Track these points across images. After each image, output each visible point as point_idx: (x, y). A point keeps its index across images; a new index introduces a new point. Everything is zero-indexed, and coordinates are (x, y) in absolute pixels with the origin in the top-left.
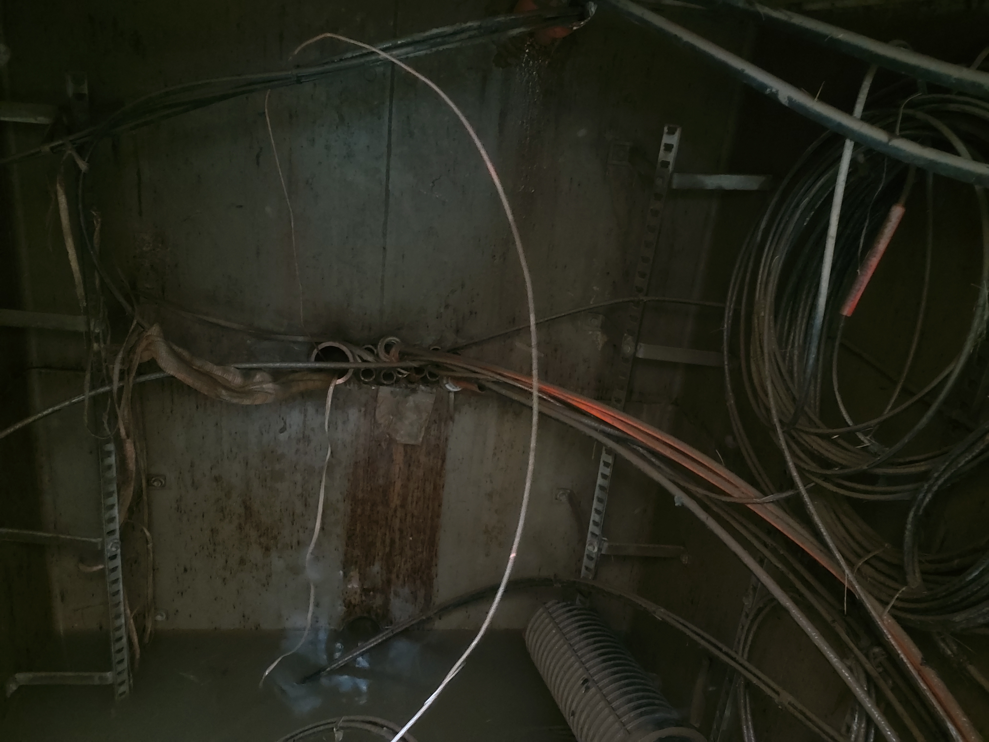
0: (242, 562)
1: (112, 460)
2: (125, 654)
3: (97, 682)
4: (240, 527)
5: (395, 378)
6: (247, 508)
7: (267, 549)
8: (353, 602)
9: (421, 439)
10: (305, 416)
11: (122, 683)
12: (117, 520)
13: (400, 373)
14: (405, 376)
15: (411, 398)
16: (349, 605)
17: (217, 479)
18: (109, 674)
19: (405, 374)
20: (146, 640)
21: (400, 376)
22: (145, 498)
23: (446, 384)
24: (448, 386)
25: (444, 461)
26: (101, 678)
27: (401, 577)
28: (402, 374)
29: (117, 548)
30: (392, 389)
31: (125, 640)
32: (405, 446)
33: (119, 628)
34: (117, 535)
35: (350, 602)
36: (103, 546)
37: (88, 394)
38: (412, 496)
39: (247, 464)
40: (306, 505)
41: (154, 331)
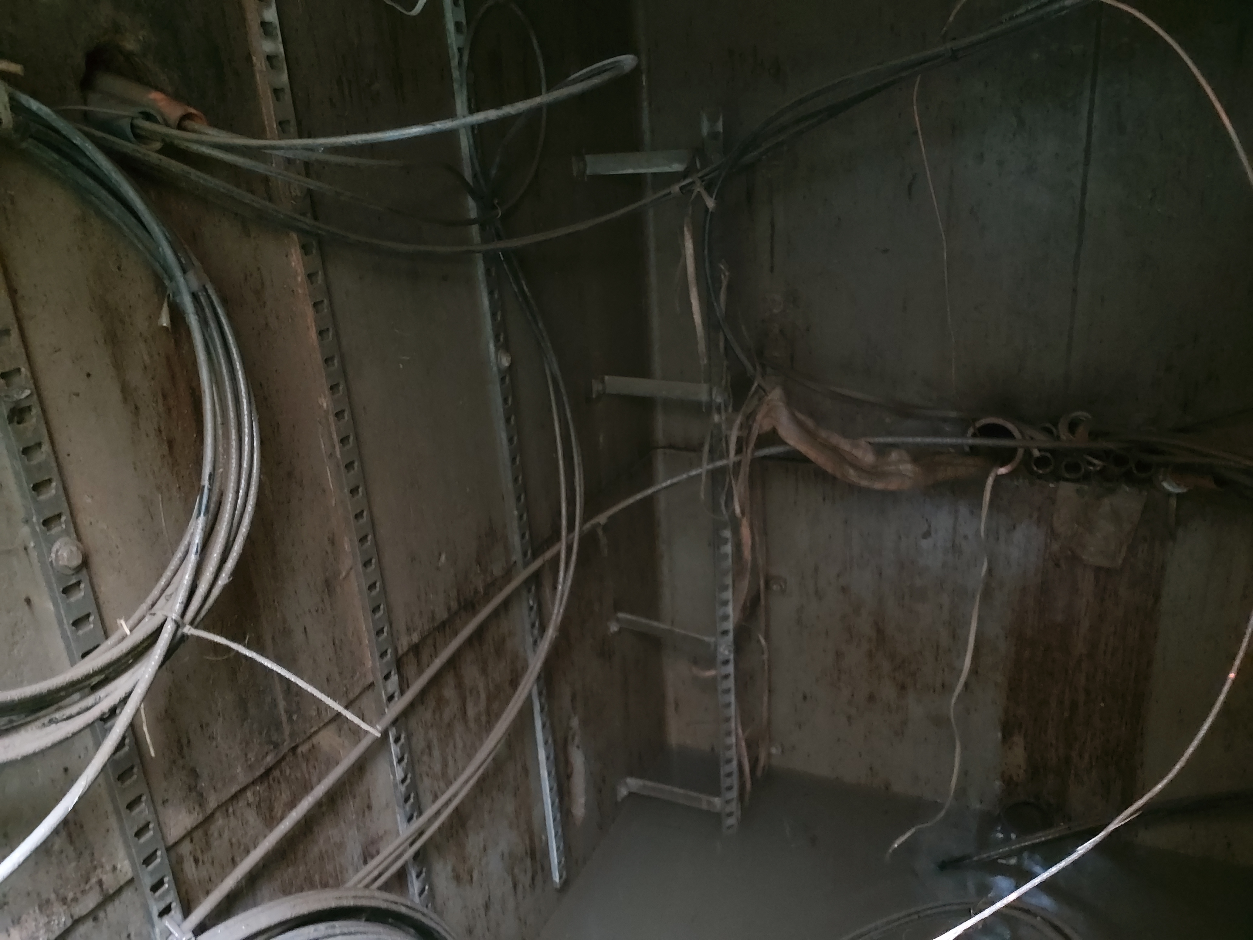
0: (871, 698)
1: (728, 549)
2: (734, 781)
3: (704, 806)
4: (870, 655)
5: (1083, 470)
6: (880, 631)
7: (903, 687)
8: (1015, 778)
9: (1120, 561)
10: (956, 518)
11: (730, 815)
12: (731, 619)
13: (1091, 464)
14: (1098, 468)
15: (1106, 502)
16: (1009, 782)
17: (844, 590)
18: (717, 801)
19: (1098, 465)
20: (759, 773)
21: (1091, 468)
22: (763, 602)
23: (1162, 481)
24: (1165, 485)
25: (1157, 598)
26: (709, 803)
27: (1086, 756)
28: (1094, 465)
29: (729, 651)
30: (1077, 486)
31: (735, 763)
32: (1098, 569)
33: (729, 748)
34: (731, 636)
35: (1011, 777)
36: (716, 646)
37: (706, 467)
38: (1106, 645)
39: (880, 574)
40: (954, 637)
41: (776, 395)
